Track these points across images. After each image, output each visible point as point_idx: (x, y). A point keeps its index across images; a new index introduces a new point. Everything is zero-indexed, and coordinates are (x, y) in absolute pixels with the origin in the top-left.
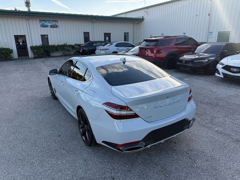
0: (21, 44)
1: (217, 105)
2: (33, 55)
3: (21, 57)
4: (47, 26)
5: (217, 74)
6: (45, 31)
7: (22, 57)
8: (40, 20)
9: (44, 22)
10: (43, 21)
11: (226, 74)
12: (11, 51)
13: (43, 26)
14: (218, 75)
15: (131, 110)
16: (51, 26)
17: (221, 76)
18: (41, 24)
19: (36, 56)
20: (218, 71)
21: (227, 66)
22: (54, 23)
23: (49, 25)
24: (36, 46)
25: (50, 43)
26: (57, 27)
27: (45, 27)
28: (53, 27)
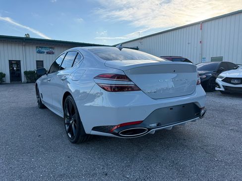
0: (15, 68)
1: (224, 111)
2: (26, 79)
3: (13, 82)
4: (44, 53)
5: (217, 89)
6: (40, 57)
7: (15, 82)
8: (37, 47)
9: (40, 49)
10: (40, 47)
11: (226, 87)
12: (4, 75)
13: (39, 52)
14: (219, 89)
15: (130, 81)
16: (48, 53)
17: (222, 89)
18: (37, 50)
19: (29, 81)
20: (218, 85)
21: (227, 78)
22: (51, 50)
23: (46, 51)
24: (30, 71)
25: (45, 67)
26: (53, 53)
27: (41, 53)
28: (50, 54)
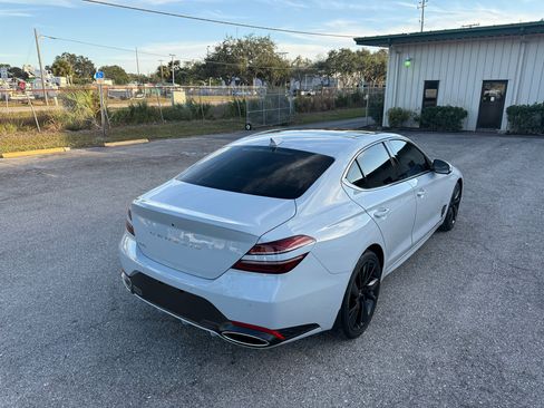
0: (493, 99)
3: (481, 130)
7: (485, 129)
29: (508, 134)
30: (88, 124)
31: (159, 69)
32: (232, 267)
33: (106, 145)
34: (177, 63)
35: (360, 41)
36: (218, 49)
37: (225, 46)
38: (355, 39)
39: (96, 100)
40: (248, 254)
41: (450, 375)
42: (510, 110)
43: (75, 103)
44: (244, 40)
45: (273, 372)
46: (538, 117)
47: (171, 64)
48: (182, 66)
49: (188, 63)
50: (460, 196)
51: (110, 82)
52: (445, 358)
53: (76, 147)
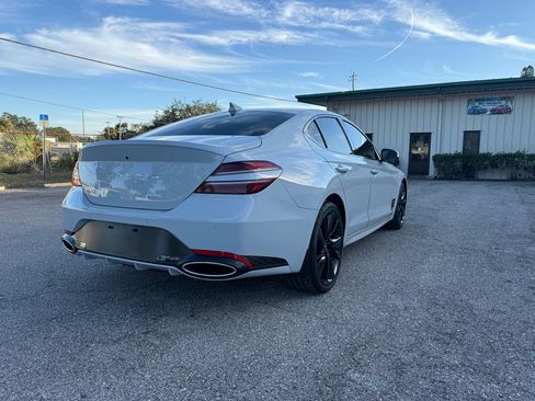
0: (420, 149)
2: (436, 172)
4: (484, 112)
6: (475, 123)
8: (469, 101)
9: (477, 104)
10: (476, 100)
13: (474, 112)
16: (494, 112)
18: (470, 107)
19: (442, 176)
22: (503, 103)
23: (489, 108)
24: (447, 154)
25: (483, 149)
26: (508, 111)
27: (479, 113)
28: (500, 112)
29: (436, 179)
30: (27, 168)
31: (106, 130)
32: (195, 192)
33: (46, 185)
34: (124, 125)
35: (301, 99)
36: (166, 112)
37: (173, 110)
38: (297, 97)
39: (38, 144)
40: (213, 174)
41: (422, 314)
42: (435, 158)
43: (15, 146)
44: (192, 105)
45: (239, 321)
46: (458, 163)
47: (118, 126)
48: (129, 128)
49: (135, 126)
50: (405, 198)
51: (53, 140)
52: (415, 304)
53: (11, 187)
